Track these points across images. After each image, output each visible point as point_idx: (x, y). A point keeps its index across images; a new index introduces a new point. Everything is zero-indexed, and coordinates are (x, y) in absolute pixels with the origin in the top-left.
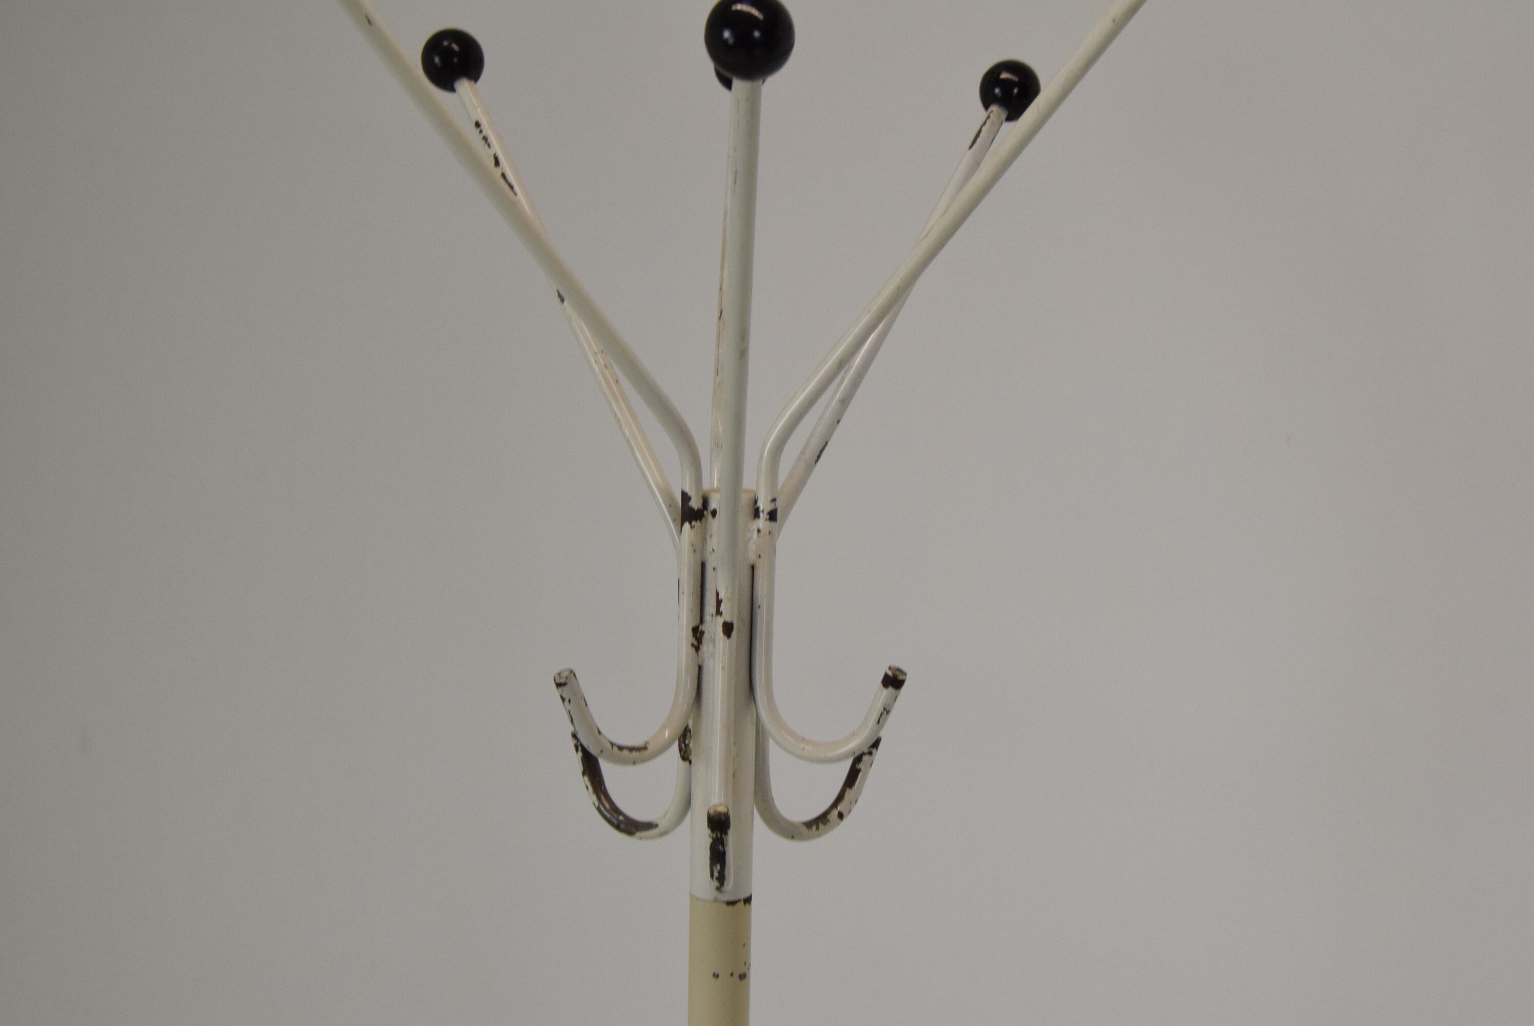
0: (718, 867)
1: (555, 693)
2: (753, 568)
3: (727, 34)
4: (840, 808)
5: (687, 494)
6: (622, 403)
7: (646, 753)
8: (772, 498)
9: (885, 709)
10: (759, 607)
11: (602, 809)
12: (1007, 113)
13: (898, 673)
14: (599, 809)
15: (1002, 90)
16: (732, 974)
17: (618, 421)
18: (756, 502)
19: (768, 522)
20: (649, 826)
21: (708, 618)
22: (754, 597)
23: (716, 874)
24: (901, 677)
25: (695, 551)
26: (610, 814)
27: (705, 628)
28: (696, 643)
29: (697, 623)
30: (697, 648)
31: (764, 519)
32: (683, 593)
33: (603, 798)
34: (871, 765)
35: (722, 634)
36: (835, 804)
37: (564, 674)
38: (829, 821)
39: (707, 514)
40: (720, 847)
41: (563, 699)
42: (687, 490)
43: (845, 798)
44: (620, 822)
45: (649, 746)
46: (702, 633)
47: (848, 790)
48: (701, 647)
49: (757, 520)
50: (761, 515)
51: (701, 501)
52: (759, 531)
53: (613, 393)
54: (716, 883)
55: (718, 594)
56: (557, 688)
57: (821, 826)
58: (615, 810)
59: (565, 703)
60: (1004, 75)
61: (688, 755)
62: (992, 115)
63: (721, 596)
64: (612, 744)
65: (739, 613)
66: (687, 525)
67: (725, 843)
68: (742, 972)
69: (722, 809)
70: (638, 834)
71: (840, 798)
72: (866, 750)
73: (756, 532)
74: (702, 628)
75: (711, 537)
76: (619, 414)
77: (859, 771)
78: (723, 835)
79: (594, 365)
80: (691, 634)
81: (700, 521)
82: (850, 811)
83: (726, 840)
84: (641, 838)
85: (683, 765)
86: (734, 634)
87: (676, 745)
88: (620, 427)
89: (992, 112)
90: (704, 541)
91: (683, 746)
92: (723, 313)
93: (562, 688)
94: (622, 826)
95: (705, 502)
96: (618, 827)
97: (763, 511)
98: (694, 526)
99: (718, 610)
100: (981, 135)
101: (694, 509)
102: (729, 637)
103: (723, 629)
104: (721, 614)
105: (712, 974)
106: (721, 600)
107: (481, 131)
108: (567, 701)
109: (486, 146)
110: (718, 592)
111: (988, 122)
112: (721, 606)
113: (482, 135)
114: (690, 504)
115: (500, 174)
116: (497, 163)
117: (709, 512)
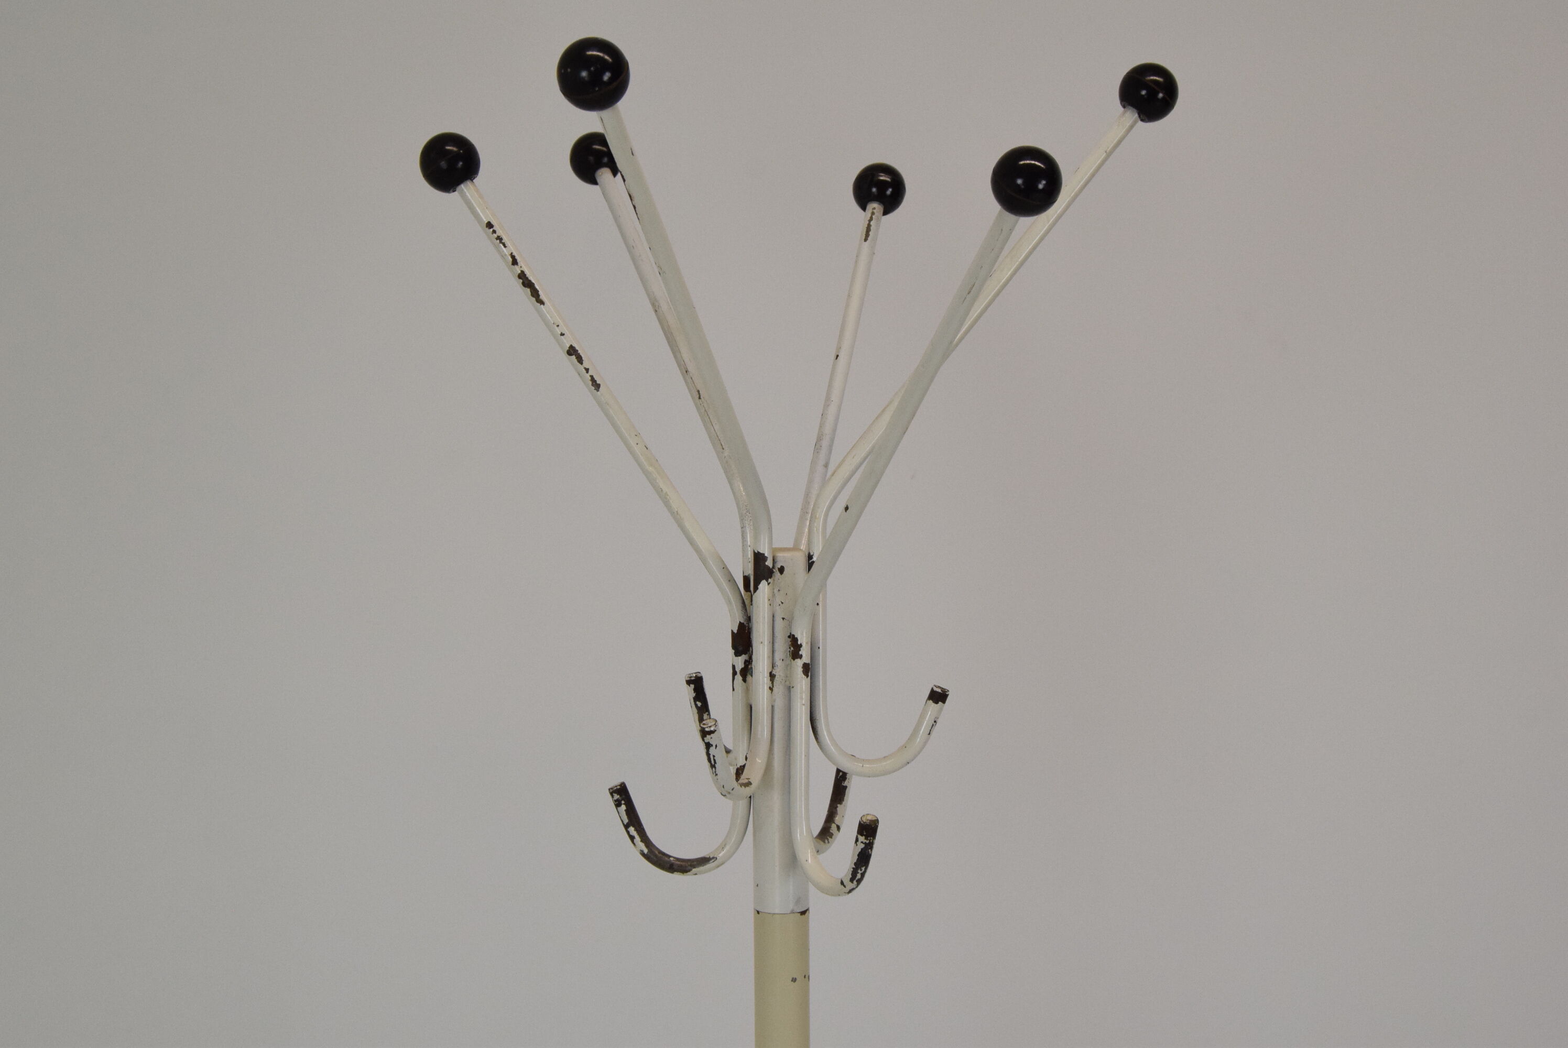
4: (836, 821)
5: (759, 553)
10: (819, 647)
11: (651, 855)
12: (884, 208)
13: (943, 689)
14: (646, 856)
15: (875, 190)
16: (805, 977)
20: (705, 861)
21: (778, 662)
24: (946, 692)
25: (770, 605)
27: (778, 671)
28: (771, 685)
29: (772, 669)
35: (802, 675)
38: (832, 834)
39: (775, 571)
42: (759, 550)
43: (838, 812)
44: (672, 864)
46: (774, 676)
47: (838, 805)
48: (773, 689)
51: (771, 559)
55: (795, 640)
57: (829, 839)
63: (800, 642)
66: (763, 583)
74: (774, 672)
80: (769, 677)
81: (773, 577)
90: (774, 595)
94: (675, 867)
95: (775, 560)
99: (795, 653)
100: (872, 228)
101: (770, 567)
102: (807, 677)
103: (802, 669)
104: (801, 657)
105: (791, 979)
106: (801, 644)
107: (494, 232)
108: (714, 746)
109: (501, 245)
110: (797, 638)
111: (874, 217)
112: (800, 650)
113: (495, 236)
114: (766, 564)
115: (520, 272)
116: (515, 262)
117: (777, 569)
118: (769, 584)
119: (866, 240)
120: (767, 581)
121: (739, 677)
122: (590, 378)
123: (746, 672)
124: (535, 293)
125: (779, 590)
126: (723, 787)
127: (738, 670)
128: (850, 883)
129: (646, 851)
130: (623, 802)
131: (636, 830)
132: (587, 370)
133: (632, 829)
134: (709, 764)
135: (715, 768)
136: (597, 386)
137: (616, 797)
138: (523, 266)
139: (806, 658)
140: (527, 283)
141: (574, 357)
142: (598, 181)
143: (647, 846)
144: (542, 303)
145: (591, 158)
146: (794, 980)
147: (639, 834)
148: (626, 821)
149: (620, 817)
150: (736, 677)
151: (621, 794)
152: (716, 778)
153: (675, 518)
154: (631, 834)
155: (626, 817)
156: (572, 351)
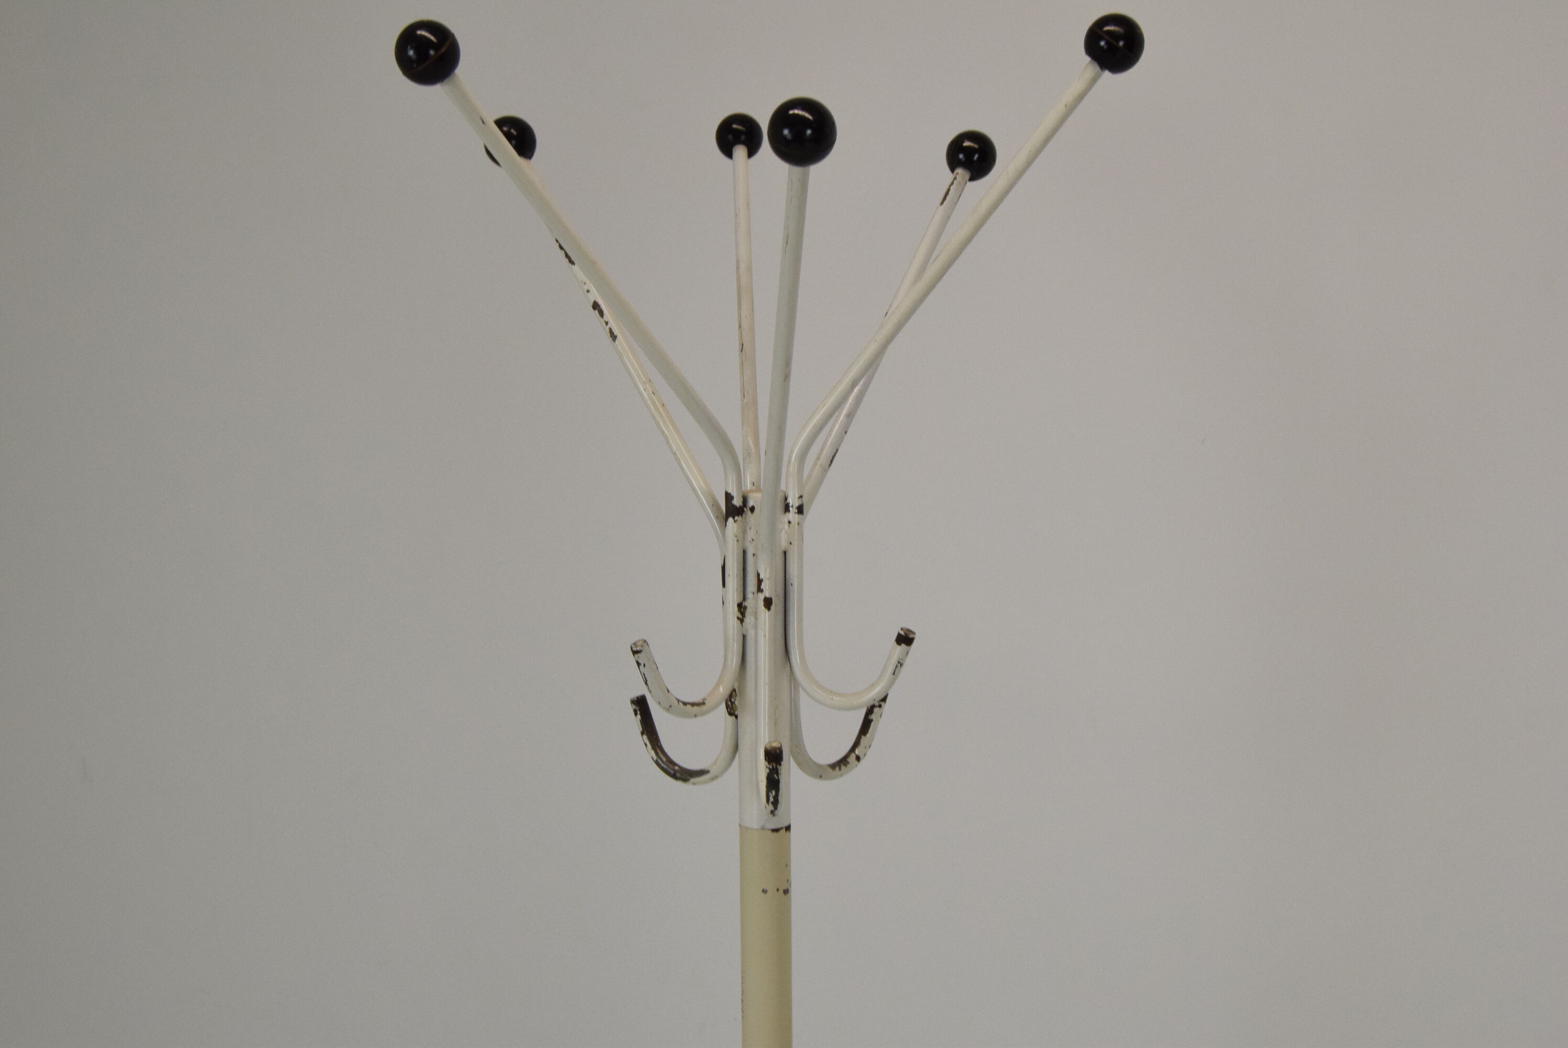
0: (774, 792)
1: (632, 659)
2: (785, 553)
3: (786, 132)
4: (857, 751)
5: (730, 494)
6: (668, 423)
7: (704, 708)
8: (799, 495)
9: (899, 662)
10: (792, 584)
11: (660, 762)
12: (970, 174)
13: (908, 632)
14: (657, 762)
15: (965, 156)
16: (778, 890)
17: (666, 438)
18: (786, 499)
19: (797, 515)
20: (702, 773)
21: (750, 595)
22: (787, 576)
23: (771, 799)
24: (911, 636)
25: (738, 541)
26: (667, 765)
27: (749, 604)
28: (740, 616)
29: (741, 601)
30: (741, 620)
31: (794, 513)
32: (729, 575)
33: (659, 752)
34: (881, 716)
35: (763, 608)
36: (853, 749)
37: (640, 644)
38: (849, 763)
39: (747, 510)
40: (775, 776)
41: (638, 664)
42: (730, 491)
43: (861, 743)
44: (675, 772)
45: (706, 702)
46: (745, 608)
47: (863, 737)
48: (744, 620)
49: (787, 514)
50: (791, 509)
51: (741, 500)
52: (789, 522)
53: (661, 415)
54: (771, 807)
55: (758, 575)
56: (634, 655)
57: (843, 767)
58: (671, 762)
59: (640, 667)
60: (967, 144)
61: (734, 711)
62: (957, 176)
63: (762, 576)
64: (678, 701)
65: (776, 590)
66: (731, 520)
67: (779, 772)
68: (785, 888)
69: (775, 745)
70: (693, 780)
71: (856, 744)
72: (877, 704)
73: (787, 523)
74: (745, 604)
75: (750, 528)
76: (666, 432)
77: (871, 721)
78: (778, 766)
79: (644, 392)
80: (736, 608)
81: (742, 516)
82: (865, 755)
83: (780, 770)
84: (694, 784)
85: (731, 719)
86: (773, 607)
87: (723, 706)
88: (668, 442)
89: (958, 174)
90: (744, 532)
91: (730, 703)
92: (744, 347)
93: (639, 655)
94: (678, 775)
95: (745, 500)
96: (674, 776)
97: (792, 506)
98: (737, 520)
99: (757, 586)
100: (950, 193)
101: (738, 505)
102: (769, 610)
103: (763, 603)
104: (762, 591)
105: (761, 890)
106: (762, 579)
108: (642, 665)
110: (759, 573)
111: (955, 182)
112: (764, 585)
114: (734, 501)
117: (748, 508)
118: (735, 521)
119: (942, 203)
120: (734, 518)
122: (606, 330)
129: (655, 758)
130: (642, 710)
132: (607, 323)
136: (611, 337)
141: (597, 312)
142: (734, 157)
143: (657, 754)
144: (572, 263)
145: (730, 137)
148: (643, 727)
151: (641, 704)
156: (596, 306)
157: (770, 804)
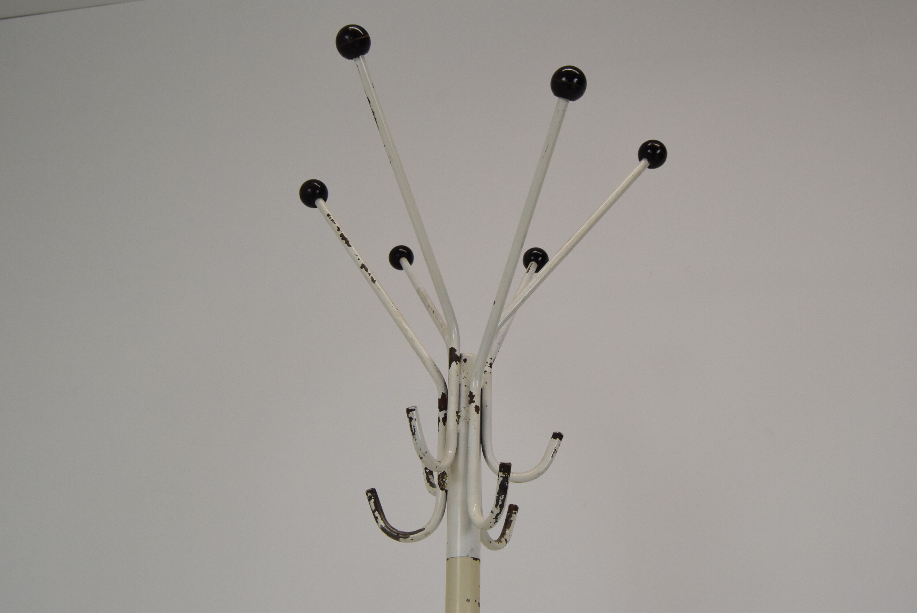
0: (503, 496)
4: (505, 537)
5: (453, 349)
10: (487, 406)
12: (537, 265)
16: (476, 601)
21: (462, 409)
22: (483, 402)
23: (500, 503)
25: (456, 377)
27: (462, 414)
28: (457, 420)
29: (458, 411)
30: (458, 423)
31: (488, 367)
32: (452, 395)
35: (474, 412)
38: (502, 542)
40: (506, 483)
43: (506, 534)
46: (460, 416)
47: (507, 530)
49: (485, 367)
51: (459, 353)
52: (485, 372)
55: (471, 394)
61: (445, 487)
66: (454, 363)
71: (503, 534)
81: (459, 362)
85: (442, 492)
90: (460, 372)
91: (442, 482)
94: (398, 536)
97: (488, 363)
99: (471, 401)
101: (457, 356)
102: (478, 413)
103: (475, 409)
104: (474, 402)
105: (466, 600)
106: (474, 395)
107: (330, 218)
109: (333, 223)
110: (472, 392)
112: (474, 398)
113: (331, 219)
114: (456, 353)
115: (341, 233)
116: (339, 229)
117: (463, 360)
118: (457, 364)
120: (456, 362)
121: (441, 423)
122: (371, 278)
123: (445, 420)
124: (347, 243)
125: (463, 371)
126: (420, 449)
127: (441, 419)
128: (496, 508)
129: (384, 526)
130: (373, 497)
131: (379, 513)
132: (370, 274)
133: (377, 513)
134: (411, 433)
135: (415, 435)
136: (374, 281)
137: (369, 494)
138: (342, 231)
139: (477, 402)
140: (343, 237)
141: (364, 269)
143: (384, 523)
144: (350, 246)
146: (468, 600)
147: (380, 516)
148: (374, 508)
149: (371, 507)
150: (440, 423)
151: (372, 494)
152: (415, 442)
153: (409, 342)
154: (376, 516)
155: (374, 506)
156: (363, 266)
157: (498, 507)
